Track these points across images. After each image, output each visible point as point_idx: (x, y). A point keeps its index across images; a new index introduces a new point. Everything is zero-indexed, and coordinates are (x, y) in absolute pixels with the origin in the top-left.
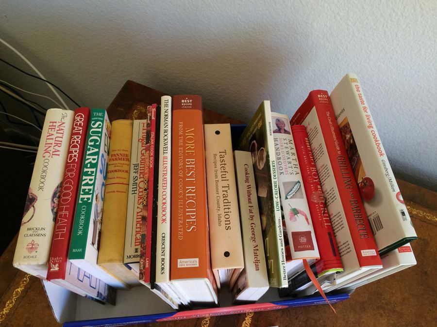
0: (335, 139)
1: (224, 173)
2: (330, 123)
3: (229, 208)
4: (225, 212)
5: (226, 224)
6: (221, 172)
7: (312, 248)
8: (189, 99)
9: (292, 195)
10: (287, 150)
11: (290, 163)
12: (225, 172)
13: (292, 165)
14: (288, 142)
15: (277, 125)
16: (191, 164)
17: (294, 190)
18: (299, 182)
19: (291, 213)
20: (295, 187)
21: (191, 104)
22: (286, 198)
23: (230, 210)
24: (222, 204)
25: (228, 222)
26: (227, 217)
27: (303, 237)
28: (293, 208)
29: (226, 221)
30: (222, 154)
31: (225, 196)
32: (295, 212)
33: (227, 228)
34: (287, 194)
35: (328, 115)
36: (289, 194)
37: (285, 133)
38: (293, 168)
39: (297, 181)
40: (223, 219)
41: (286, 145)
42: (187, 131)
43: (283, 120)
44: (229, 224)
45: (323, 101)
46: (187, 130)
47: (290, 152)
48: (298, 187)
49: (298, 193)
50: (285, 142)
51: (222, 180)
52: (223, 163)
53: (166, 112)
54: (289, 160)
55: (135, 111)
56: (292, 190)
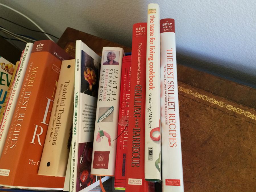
0: (139, 70)
1: (63, 100)
2: (139, 54)
3: (59, 128)
4: (55, 131)
5: (54, 140)
6: (62, 98)
7: (106, 167)
8: (42, 44)
9: (103, 119)
10: (110, 79)
11: (109, 90)
12: (64, 98)
13: (111, 92)
14: (113, 71)
15: (108, 57)
16: (28, 96)
17: (106, 114)
18: (113, 107)
19: (99, 135)
20: (108, 112)
21: (42, 48)
22: (99, 122)
23: (59, 129)
24: (55, 124)
25: (55, 139)
26: (56, 134)
27: (101, 156)
28: (101, 130)
29: (54, 138)
30: (66, 84)
31: (59, 118)
32: (102, 134)
33: (53, 144)
34: (100, 118)
35: (140, 46)
36: (102, 118)
37: (113, 64)
38: (111, 94)
39: (111, 106)
40: (53, 136)
41: (111, 75)
42: (33, 70)
43: (115, 53)
44: (55, 140)
45: (139, 33)
46: (34, 68)
47: (112, 81)
48: (110, 112)
49: (108, 117)
50: (111, 72)
51: (61, 105)
52: (65, 91)
53: (25, 56)
54: (109, 88)
55: (67, 49)
56: (104, 115)
